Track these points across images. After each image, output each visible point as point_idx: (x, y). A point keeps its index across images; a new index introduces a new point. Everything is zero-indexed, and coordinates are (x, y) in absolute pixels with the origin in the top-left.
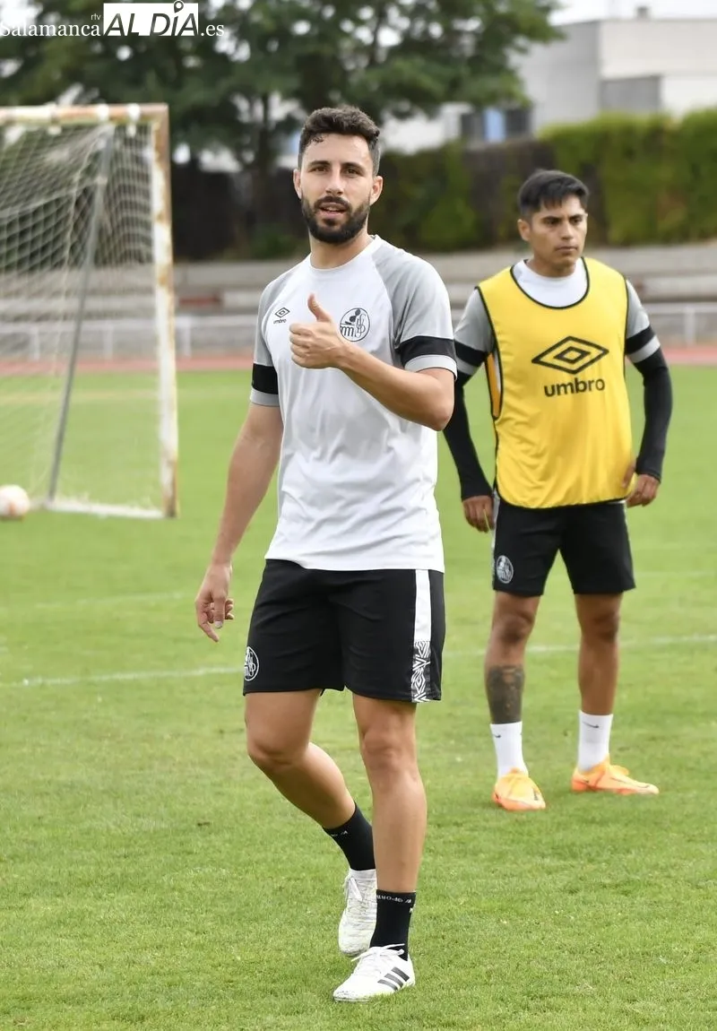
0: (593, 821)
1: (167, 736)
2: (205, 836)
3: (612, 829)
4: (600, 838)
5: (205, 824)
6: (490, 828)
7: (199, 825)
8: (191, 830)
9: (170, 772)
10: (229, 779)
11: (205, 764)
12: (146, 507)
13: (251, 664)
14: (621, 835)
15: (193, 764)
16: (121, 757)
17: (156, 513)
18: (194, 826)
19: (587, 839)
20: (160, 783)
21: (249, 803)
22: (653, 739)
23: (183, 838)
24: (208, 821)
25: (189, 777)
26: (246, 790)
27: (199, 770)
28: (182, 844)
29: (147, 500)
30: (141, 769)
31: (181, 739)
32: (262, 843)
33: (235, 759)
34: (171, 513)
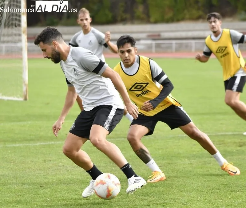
0: (153, 186)
1: (29, 162)
2: (42, 190)
3: (158, 189)
4: (155, 191)
5: (43, 186)
6: (124, 188)
7: (41, 186)
8: (38, 188)
9: (31, 172)
10: (48, 174)
11: (41, 170)
12: (18, 98)
13: (73, 126)
14: (162, 190)
15: (37, 170)
16: (17, 168)
17: (21, 99)
18: (39, 187)
19: (152, 191)
20: (29, 175)
21: (54, 181)
22: (169, 164)
23: (36, 190)
24: (43, 185)
25: (37, 173)
26: (53, 177)
27: (39, 172)
28: (36, 192)
29: (19, 96)
30: (22, 171)
31: (33, 163)
32: (59, 192)
33: (49, 168)
34: (26, 99)
